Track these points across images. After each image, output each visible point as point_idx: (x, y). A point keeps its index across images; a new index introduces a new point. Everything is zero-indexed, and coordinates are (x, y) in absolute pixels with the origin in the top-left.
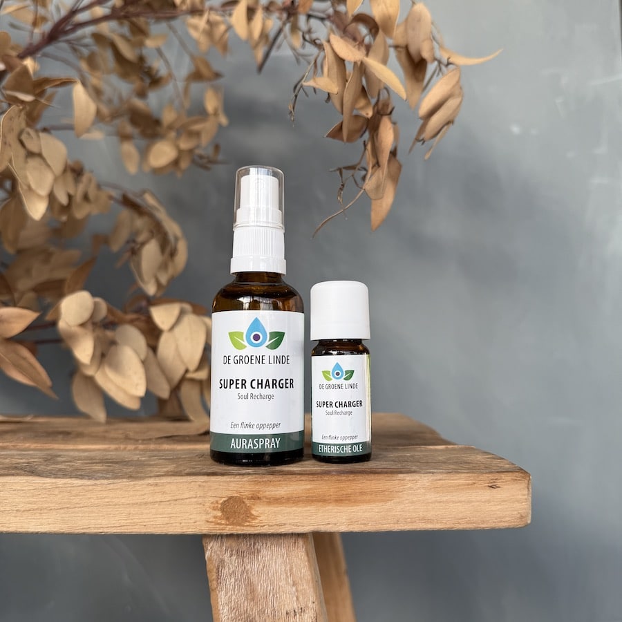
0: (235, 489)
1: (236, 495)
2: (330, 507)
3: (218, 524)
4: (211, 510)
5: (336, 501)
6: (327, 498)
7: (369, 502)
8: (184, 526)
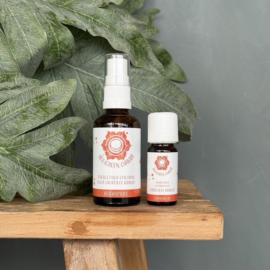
0: (79, 218)
1: (79, 221)
2: (124, 227)
3: (70, 234)
4: (66, 227)
5: (127, 224)
6: (123, 223)
8: (54, 234)
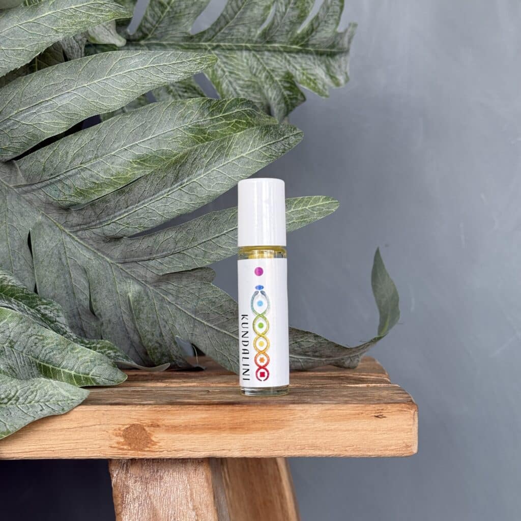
0: (136, 417)
1: (137, 423)
2: (224, 435)
3: (121, 449)
4: (113, 437)
5: (231, 429)
6: (222, 426)
7: (261, 430)
8: (89, 451)
